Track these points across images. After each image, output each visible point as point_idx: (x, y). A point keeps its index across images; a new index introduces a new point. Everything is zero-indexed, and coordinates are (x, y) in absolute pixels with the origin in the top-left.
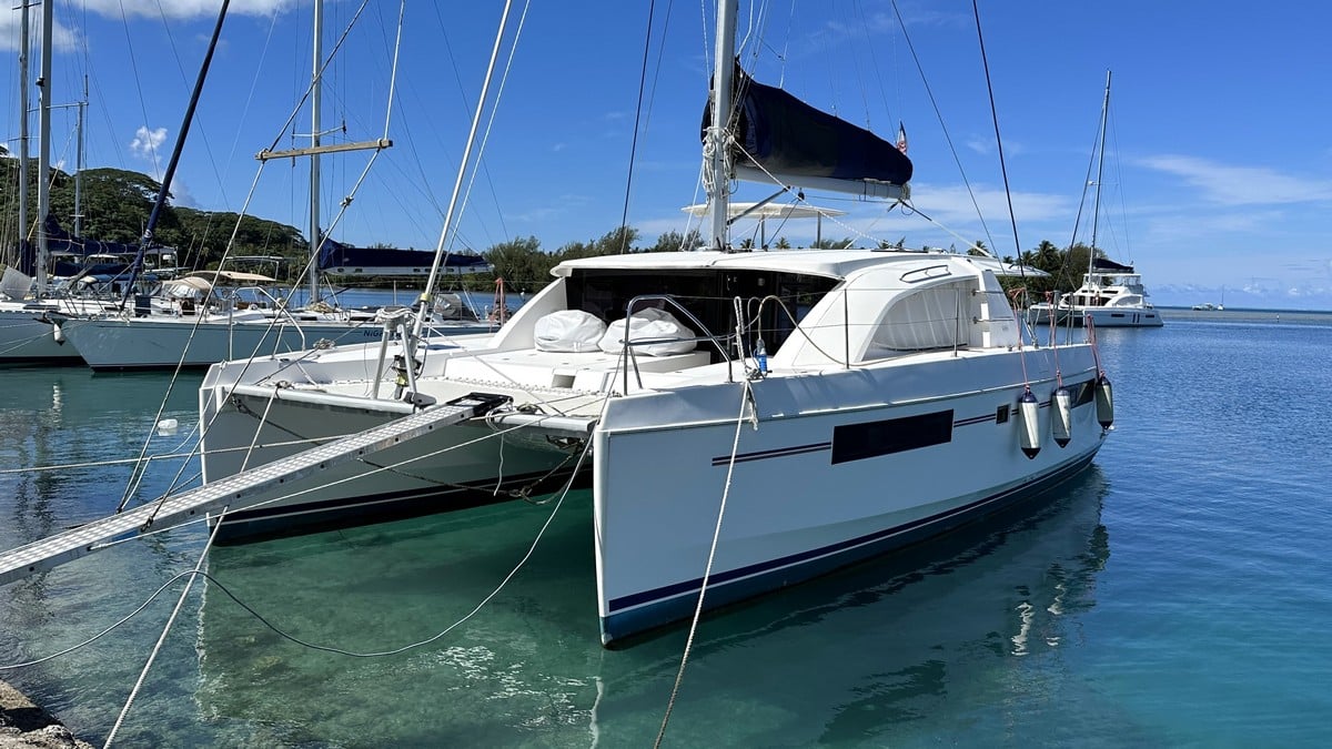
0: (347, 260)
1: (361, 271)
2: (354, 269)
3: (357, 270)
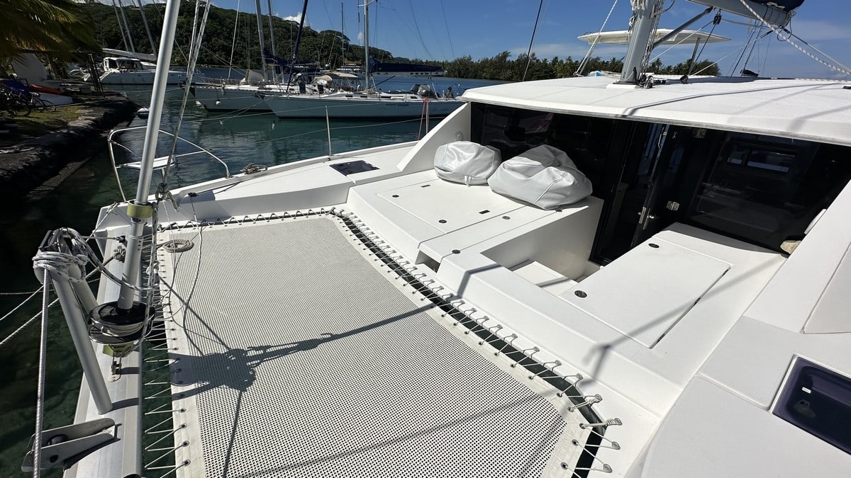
0: (380, 69)
1: (387, 74)
2: (384, 73)
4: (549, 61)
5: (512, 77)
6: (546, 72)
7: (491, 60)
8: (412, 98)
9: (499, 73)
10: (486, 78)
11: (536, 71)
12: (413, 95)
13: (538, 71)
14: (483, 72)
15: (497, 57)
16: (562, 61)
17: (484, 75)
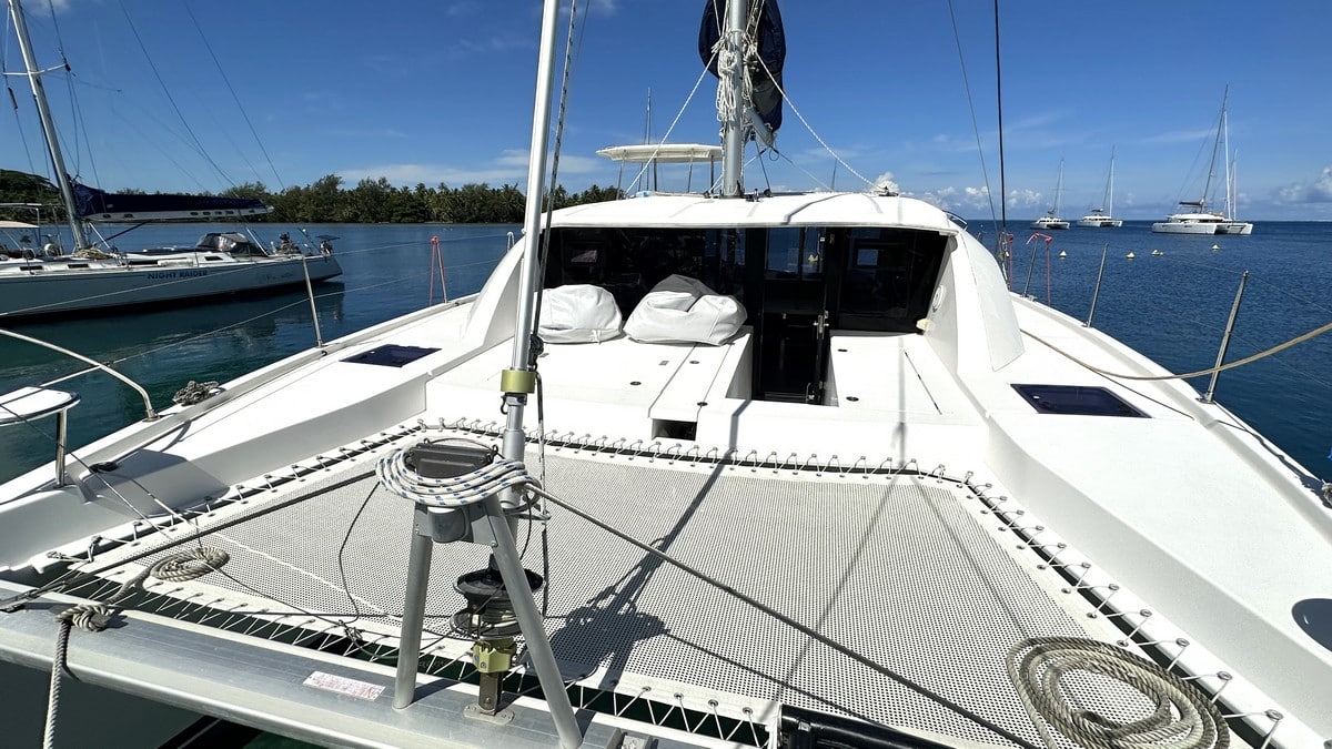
0: (110, 206)
1: (131, 216)
2: (123, 214)
3: (126, 216)
4: (413, 190)
5: (356, 216)
6: (412, 207)
7: (307, 189)
8: (208, 259)
9: (329, 210)
10: (307, 221)
11: (397, 206)
12: (209, 254)
13: (399, 205)
14: (298, 211)
15: (318, 185)
16: (432, 191)
17: (300, 215)
